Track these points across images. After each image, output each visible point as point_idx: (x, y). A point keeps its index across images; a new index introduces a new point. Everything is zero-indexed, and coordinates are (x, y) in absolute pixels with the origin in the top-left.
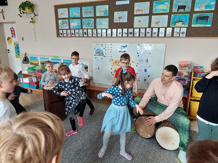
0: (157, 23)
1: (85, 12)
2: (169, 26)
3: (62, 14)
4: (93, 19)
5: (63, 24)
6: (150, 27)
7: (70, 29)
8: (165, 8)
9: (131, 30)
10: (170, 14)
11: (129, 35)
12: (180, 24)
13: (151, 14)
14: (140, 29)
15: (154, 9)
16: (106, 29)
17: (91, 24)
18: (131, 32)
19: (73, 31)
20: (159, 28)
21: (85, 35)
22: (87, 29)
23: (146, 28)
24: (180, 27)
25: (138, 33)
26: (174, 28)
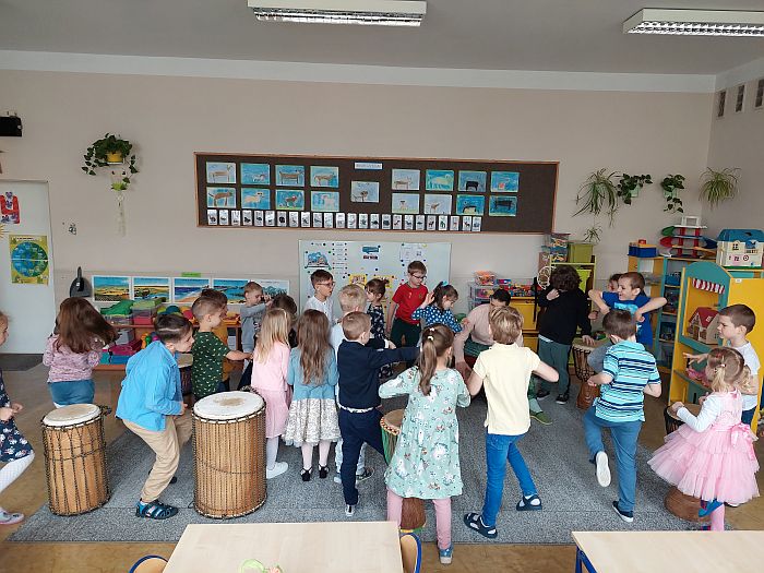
0: (434, 207)
1: (283, 176)
2: (454, 214)
3: (218, 174)
4: (303, 192)
5: (219, 196)
6: (421, 213)
7: (239, 208)
8: (446, 184)
9: (386, 217)
10: (454, 193)
12: (471, 211)
13: (422, 191)
15: (428, 183)
16: (334, 214)
17: (296, 202)
18: (388, 221)
19: (247, 214)
20: (437, 216)
21: (279, 224)
22: (288, 212)
23: (415, 215)
25: (400, 224)
26: (461, 217)
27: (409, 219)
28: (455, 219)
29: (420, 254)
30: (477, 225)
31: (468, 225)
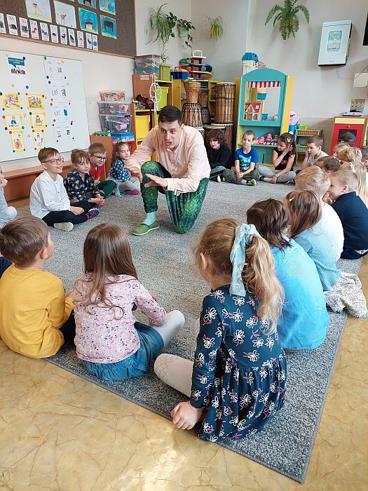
2: (79, 28)
6: (54, 22)
9: (23, 22)
10: (76, 5)
11: (23, 34)
14: (39, 22)
18: (26, 27)
20: (67, 29)
23: (49, 24)
24: (92, 34)
25: (37, 31)
26: (85, 32)
27: (44, 27)
28: (80, 34)
29: (60, 70)
30: (95, 44)
31: (90, 42)
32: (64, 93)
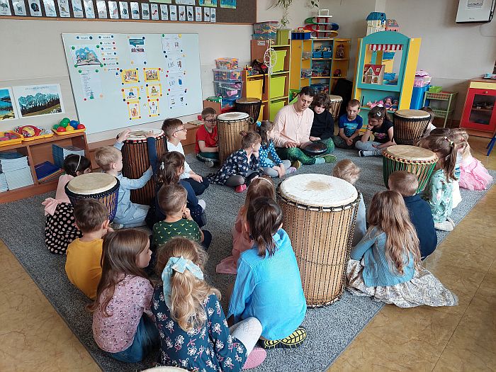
2: (197, 4)
6: (174, 2)
9: (145, 7)
11: (144, 17)
12: (209, 3)
14: (159, 4)
16: (94, 1)
20: (186, 7)
21: (32, 13)
23: (168, 5)
24: (210, 7)
25: (157, 13)
26: (203, 8)
27: (164, 9)
28: (198, 10)
29: (177, 45)
30: (213, 16)
31: (207, 16)
32: (180, 65)
